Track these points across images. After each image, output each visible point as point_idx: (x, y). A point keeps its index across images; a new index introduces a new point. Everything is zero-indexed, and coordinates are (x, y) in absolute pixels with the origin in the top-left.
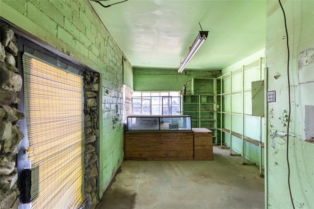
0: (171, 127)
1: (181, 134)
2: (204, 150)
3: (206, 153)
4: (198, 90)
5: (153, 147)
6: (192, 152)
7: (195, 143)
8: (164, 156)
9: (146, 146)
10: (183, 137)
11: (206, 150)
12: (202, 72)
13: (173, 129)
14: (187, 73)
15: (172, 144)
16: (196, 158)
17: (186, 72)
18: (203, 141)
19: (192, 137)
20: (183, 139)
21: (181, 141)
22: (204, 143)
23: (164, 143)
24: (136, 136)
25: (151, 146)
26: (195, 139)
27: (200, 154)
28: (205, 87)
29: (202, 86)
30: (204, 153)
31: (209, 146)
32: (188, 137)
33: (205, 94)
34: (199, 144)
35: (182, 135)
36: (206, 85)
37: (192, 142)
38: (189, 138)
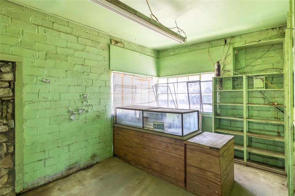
0: (155, 126)
1: (166, 140)
2: (204, 178)
3: (208, 186)
4: (249, 67)
5: (136, 149)
6: (183, 174)
7: (188, 161)
8: (146, 165)
9: (130, 146)
10: (169, 145)
11: (208, 180)
12: (258, 33)
13: (157, 130)
14: (228, 41)
15: (155, 152)
16: (190, 189)
17: (226, 40)
18: (201, 162)
19: (183, 148)
20: (170, 148)
21: (166, 150)
22: (203, 166)
23: (147, 148)
24: (122, 132)
25: (134, 148)
26: (187, 153)
27: (196, 183)
28: (264, 59)
29: (256, 60)
30: (204, 185)
31: (213, 175)
32: (177, 146)
33: (265, 72)
34: (195, 165)
35: (169, 142)
36: (266, 55)
37: (183, 157)
38: (177, 149)
